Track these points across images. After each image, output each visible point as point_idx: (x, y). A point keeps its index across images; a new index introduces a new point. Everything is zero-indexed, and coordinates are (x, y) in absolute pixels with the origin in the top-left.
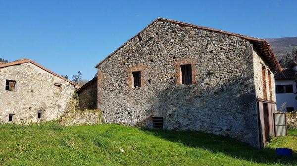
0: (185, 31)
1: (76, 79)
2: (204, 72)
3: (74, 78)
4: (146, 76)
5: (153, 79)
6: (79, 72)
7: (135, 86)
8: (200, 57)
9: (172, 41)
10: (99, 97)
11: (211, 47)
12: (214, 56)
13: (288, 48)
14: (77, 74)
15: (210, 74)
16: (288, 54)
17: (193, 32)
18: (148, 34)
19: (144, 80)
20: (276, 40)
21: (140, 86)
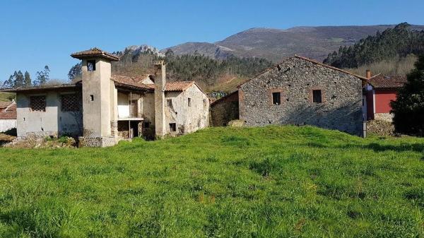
0: (317, 68)
1: (42, 77)
2: (330, 96)
3: (38, 75)
4: (285, 96)
5: (291, 98)
6: (47, 67)
7: (275, 103)
8: (328, 86)
9: (307, 73)
10: (241, 111)
11: (335, 80)
12: (337, 86)
13: (329, 41)
14: (43, 69)
15: (334, 97)
16: (335, 52)
17: (322, 69)
18: (286, 66)
19: (283, 99)
20: (315, 29)
21: (279, 103)
